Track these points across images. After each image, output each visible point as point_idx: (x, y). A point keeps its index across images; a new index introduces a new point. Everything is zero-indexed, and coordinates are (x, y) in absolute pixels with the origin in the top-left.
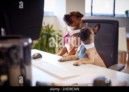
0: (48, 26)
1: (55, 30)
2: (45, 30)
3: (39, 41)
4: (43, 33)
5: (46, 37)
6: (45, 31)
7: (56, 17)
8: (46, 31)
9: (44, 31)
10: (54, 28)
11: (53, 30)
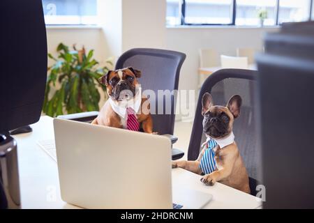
0: (84, 50)
1: (97, 60)
2: (75, 60)
3: (63, 86)
4: (71, 67)
5: (78, 76)
6: (76, 63)
7: (100, 30)
8: (79, 64)
9: (73, 63)
10: (95, 57)
11: (94, 60)
